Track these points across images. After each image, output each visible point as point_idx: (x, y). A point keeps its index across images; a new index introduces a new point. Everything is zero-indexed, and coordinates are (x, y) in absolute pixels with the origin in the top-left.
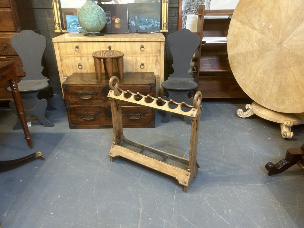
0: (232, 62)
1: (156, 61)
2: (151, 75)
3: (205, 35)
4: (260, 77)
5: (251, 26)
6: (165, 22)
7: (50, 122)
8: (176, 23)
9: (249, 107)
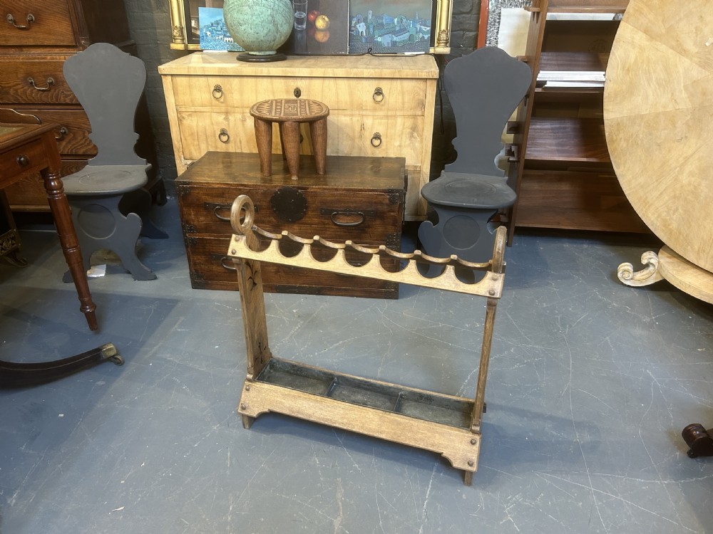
0: (615, 138)
1: (411, 129)
2: (396, 166)
3: (545, 62)
4: (690, 184)
5: (674, 43)
6: (443, 27)
7: (146, 268)
8: (471, 31)
9: (652, 261)
